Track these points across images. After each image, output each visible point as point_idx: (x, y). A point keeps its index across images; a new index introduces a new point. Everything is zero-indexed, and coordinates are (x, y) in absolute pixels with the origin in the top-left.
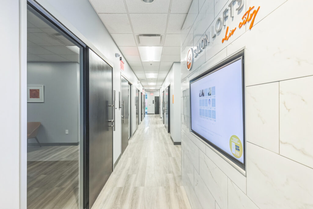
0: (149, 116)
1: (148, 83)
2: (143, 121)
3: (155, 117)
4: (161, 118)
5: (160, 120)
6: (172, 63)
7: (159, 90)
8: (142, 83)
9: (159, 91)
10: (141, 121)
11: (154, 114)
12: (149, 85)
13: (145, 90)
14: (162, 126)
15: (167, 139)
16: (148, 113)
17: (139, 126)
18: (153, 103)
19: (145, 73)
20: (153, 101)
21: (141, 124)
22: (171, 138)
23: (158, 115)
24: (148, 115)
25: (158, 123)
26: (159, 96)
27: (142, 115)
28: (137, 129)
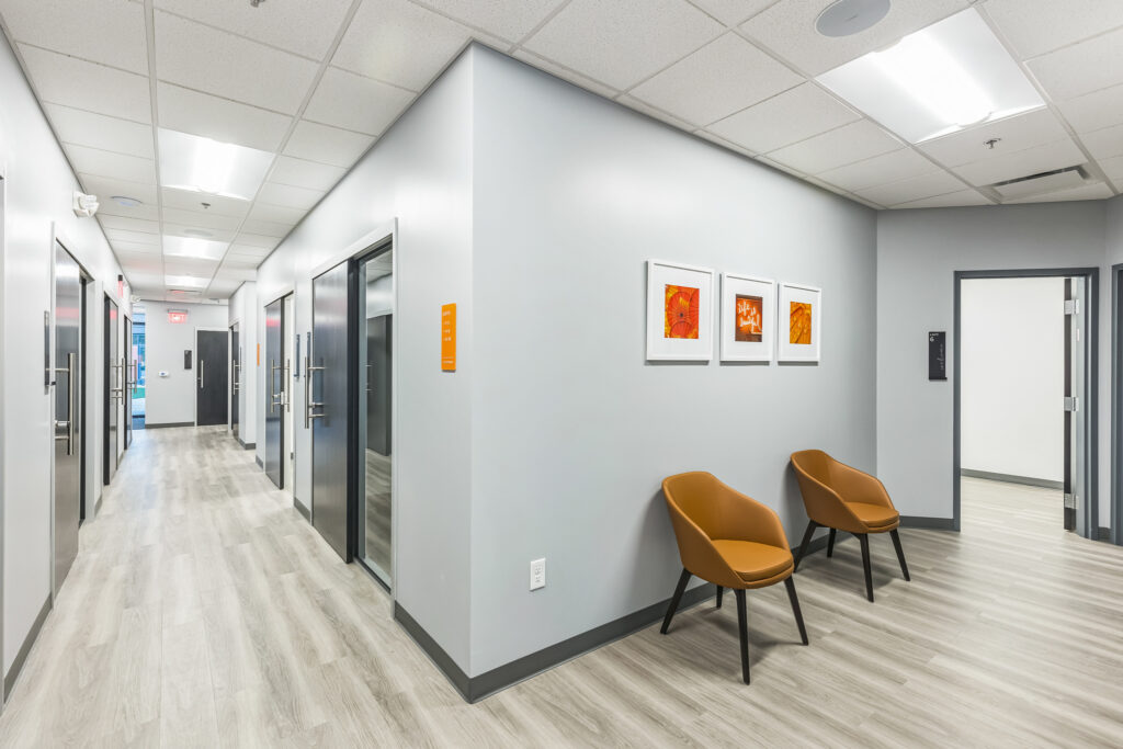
0: (163, 441)
1: (168, 239)
2: (121, 478)
3: (205, 442)
4: (252, 447)
5: (241, 461)
6: (461, 43)
7: (231, 296)
8: (112, 234)
9: (226, 302)
10: (106, 481)
11: (192, 424)
12: (168, 252)
13: (132, 289)
14: (277, 508)
15: (370, 635)
16: (148, 421)
17: (87, 533)
18: (188, 366)
19: (155, 122)
20: (188, 355)
21: (104, 511)
22: (401, 616)
23: (219, 428)
24: (153, 431)
25: (237, 484)
26: (225, 328)
27: (112, 435)
28: (61, 570)
